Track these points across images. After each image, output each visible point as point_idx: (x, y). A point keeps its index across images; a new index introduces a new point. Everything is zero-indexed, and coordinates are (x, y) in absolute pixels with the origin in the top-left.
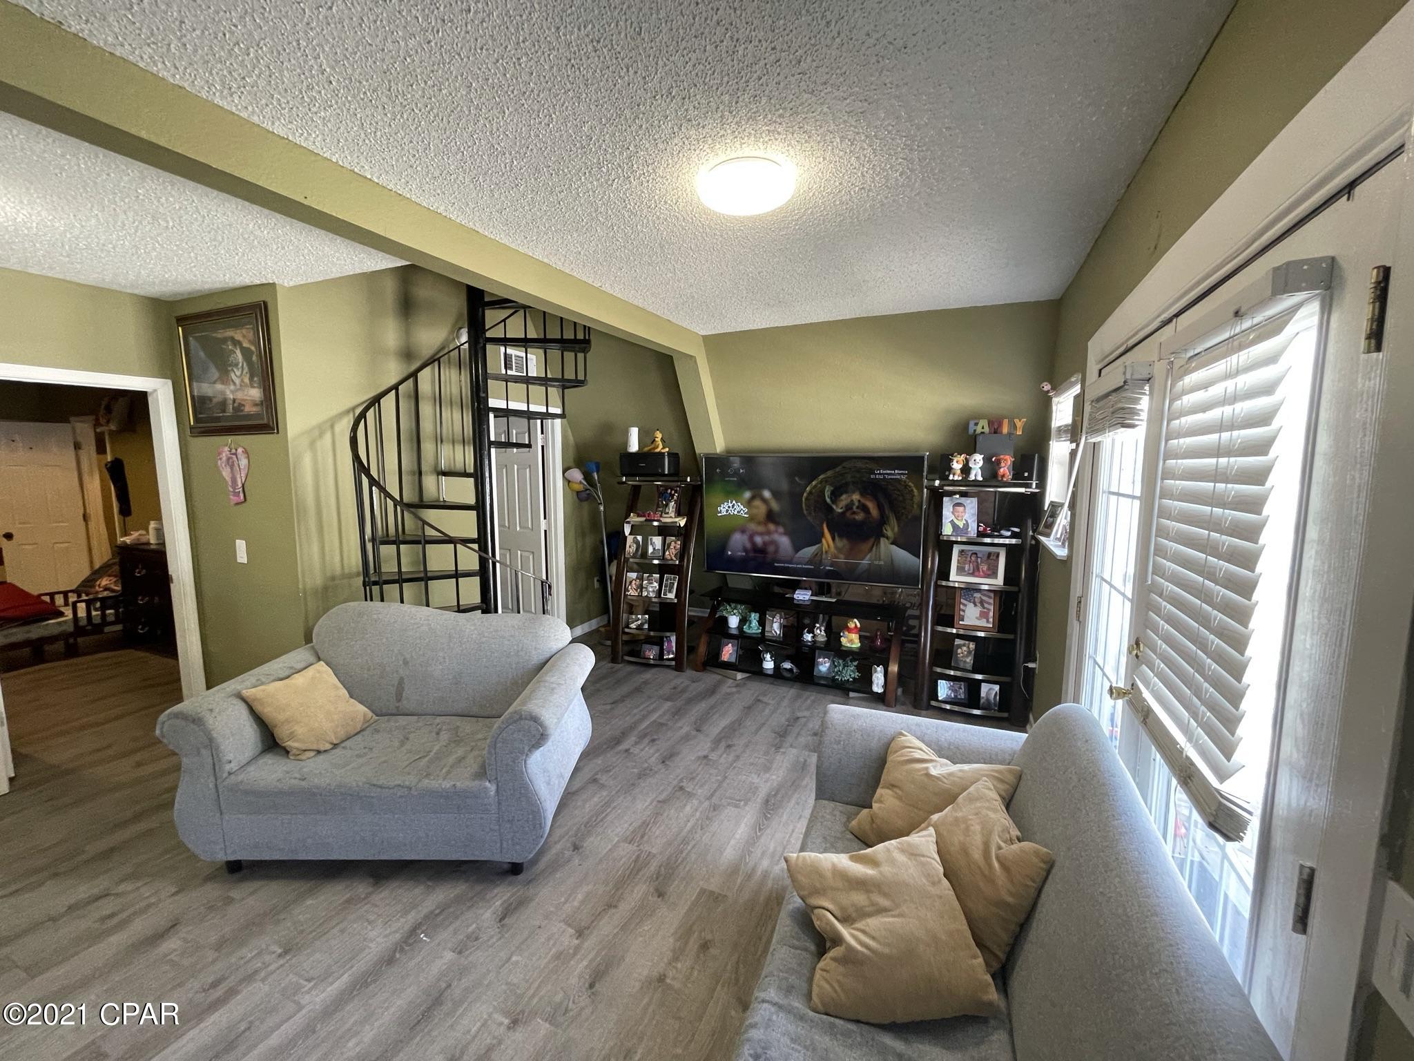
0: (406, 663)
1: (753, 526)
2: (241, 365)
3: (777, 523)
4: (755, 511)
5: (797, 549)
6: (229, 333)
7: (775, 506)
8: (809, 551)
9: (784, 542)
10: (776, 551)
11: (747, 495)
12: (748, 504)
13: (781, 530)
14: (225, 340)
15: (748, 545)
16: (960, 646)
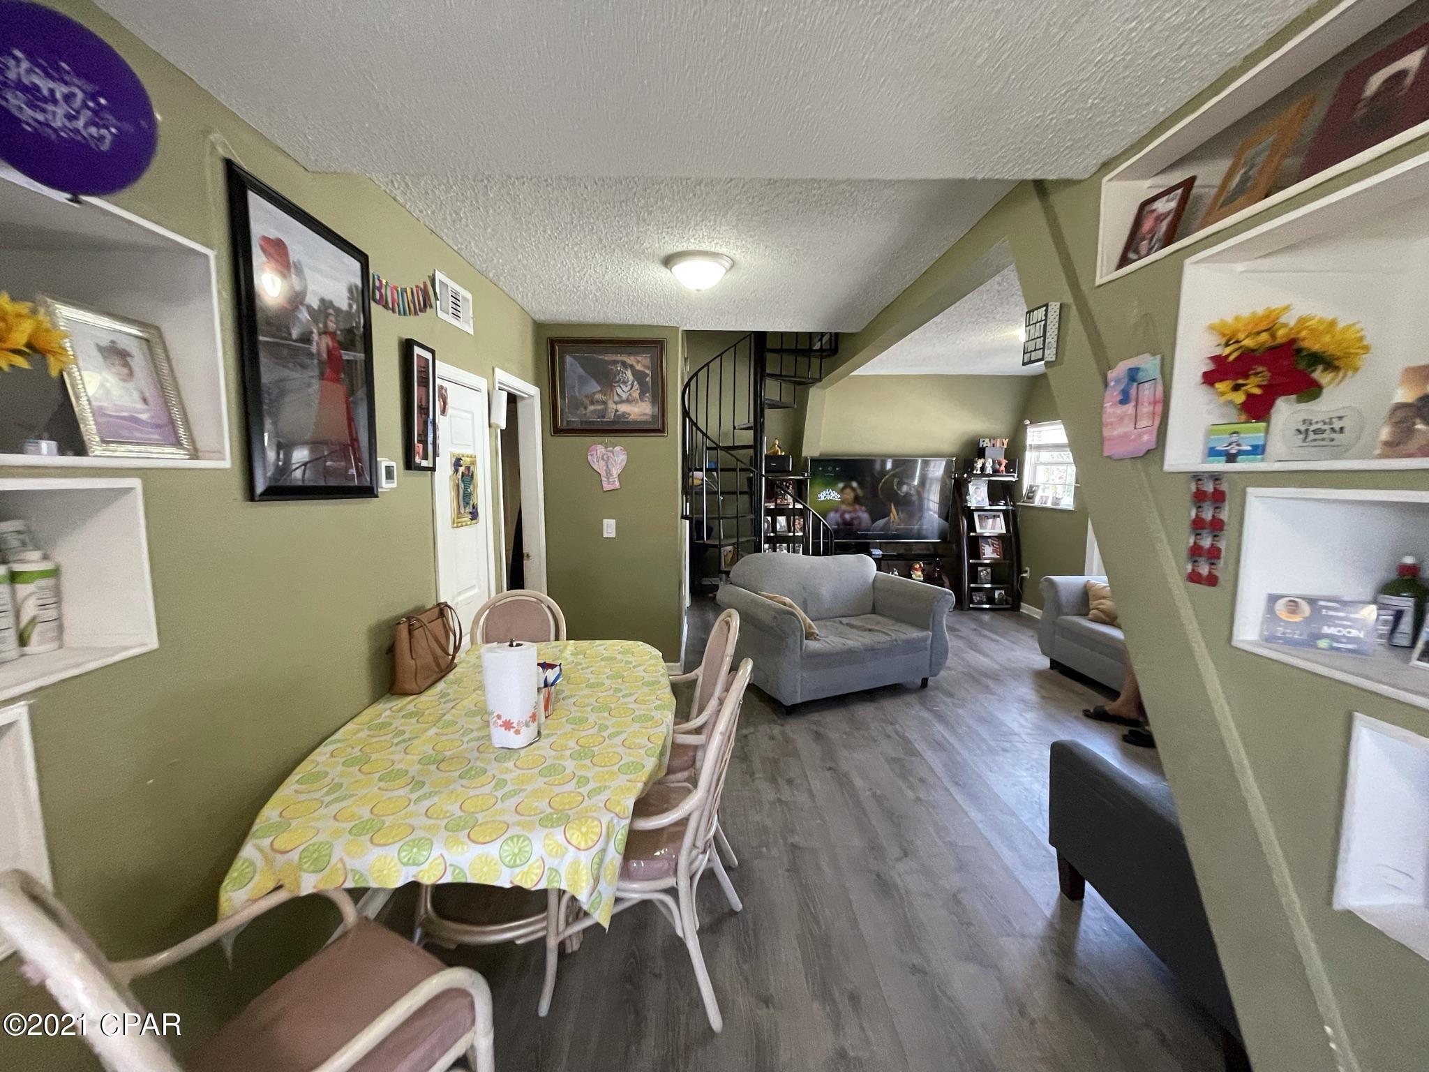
0: (804, 588)
1: (843, 507)
2: (630, 382)
3: (861, 504)
4: (846, 496)
5: (873, 521)
6: (624, 358)
7: (860, 492)
8: (881, 522)
9: (865, 516)
10: (860, 524)
11: (841, 485)
12: (841, 491)
13: (863, 508)
14: (615, 362)
15: (840, 520)
16: (982, 571)
